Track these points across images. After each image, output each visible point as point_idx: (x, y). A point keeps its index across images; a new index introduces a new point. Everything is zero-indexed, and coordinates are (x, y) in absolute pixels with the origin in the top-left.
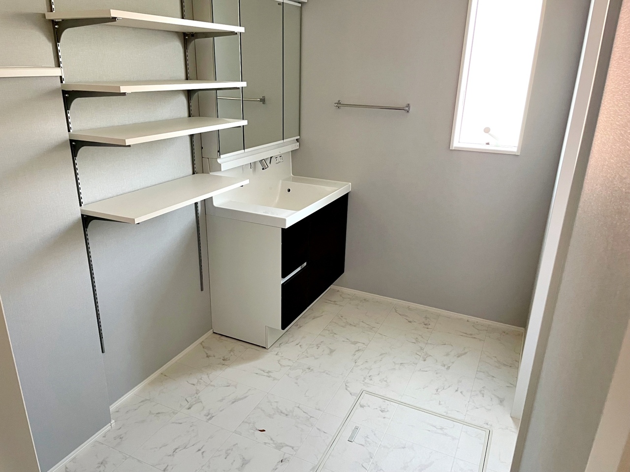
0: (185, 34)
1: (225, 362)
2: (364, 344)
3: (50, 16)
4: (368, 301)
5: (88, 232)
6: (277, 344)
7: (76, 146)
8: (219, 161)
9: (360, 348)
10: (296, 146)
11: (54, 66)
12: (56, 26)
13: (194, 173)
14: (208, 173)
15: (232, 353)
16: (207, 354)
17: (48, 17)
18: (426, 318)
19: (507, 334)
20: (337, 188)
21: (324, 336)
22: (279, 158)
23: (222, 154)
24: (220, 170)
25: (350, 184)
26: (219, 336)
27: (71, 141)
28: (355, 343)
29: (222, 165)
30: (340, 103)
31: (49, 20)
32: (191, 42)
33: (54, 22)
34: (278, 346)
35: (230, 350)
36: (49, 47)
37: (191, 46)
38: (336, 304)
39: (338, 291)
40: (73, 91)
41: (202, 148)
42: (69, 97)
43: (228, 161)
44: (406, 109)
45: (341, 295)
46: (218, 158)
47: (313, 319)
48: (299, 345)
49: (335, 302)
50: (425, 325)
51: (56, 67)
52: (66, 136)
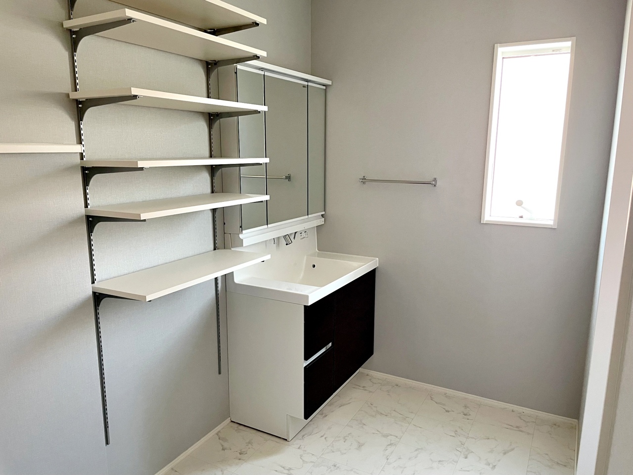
0: (210, 115)
1: (242, 456)
2: (397, 437)
3: (74, 96)
4: (400, 386)
5: (100, 310)
6: (300, 436)
7: (92, 221)
8: (241, 236)
9: (392, 442)
10: (321, 221)
11: (76, 143)
12: (80, 106)
13: (215, 249)
14: (230, 249)
15: (250, 446)
16: (222, 446)
17: (71, 97)
18: (466, 407)
19: (559, 426)
20: (364, 264)
21: (352, 427)
22: (303, 234)
23: (244, 230)
24: (243, 246)
25: (378, 259)
26: (236, 425)
27: (88, 217)
28: (386, 436)
29: (244, 240)
30: (365, 179)
31: (73, 100)
32: (216, 122)
33: (78, 102)
34: (301, 438)
35: (247, 441)
36: (71, 125)
37: (216, 125)
38: (365, 390)
39: (367, 375)
40: (93, 167)
41: (225, 224)
42: (88, 173)
43: (249, 237)
44: (433, 183)
45: (370, 380)
46: (240, 233)
47: (340, 406)
48: (325, 437)
49: (364, 387)
50: (465, 415)
51: (77, 144)
52: (82, 211)
